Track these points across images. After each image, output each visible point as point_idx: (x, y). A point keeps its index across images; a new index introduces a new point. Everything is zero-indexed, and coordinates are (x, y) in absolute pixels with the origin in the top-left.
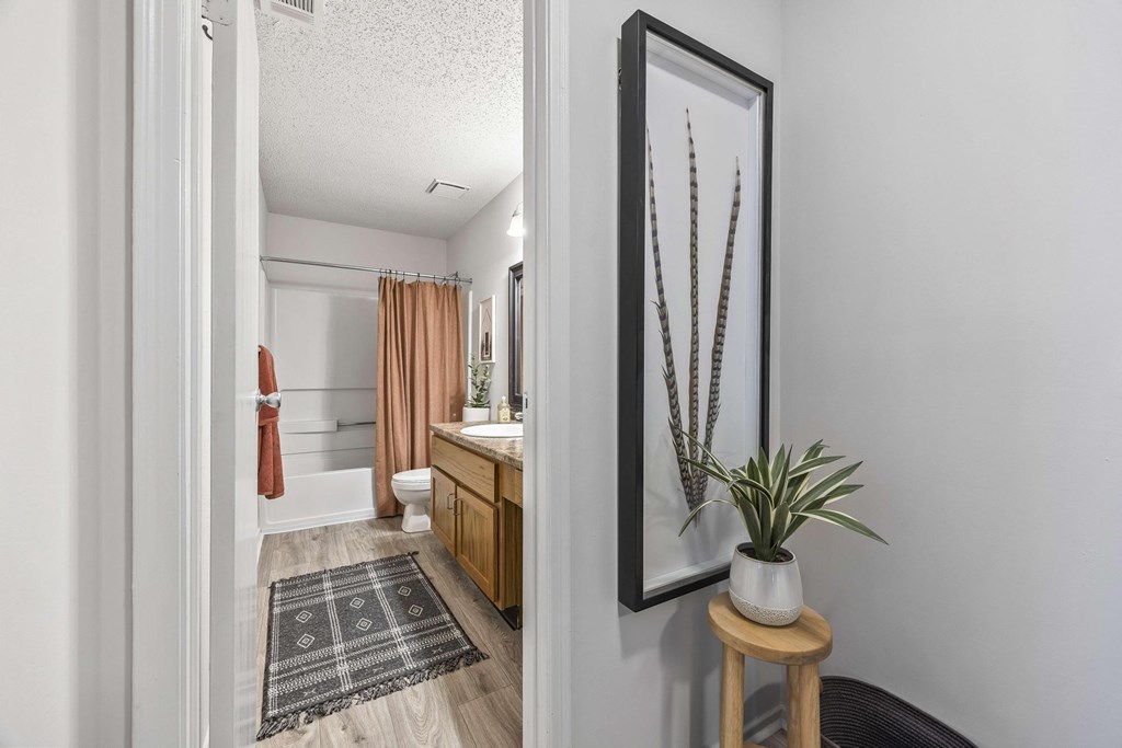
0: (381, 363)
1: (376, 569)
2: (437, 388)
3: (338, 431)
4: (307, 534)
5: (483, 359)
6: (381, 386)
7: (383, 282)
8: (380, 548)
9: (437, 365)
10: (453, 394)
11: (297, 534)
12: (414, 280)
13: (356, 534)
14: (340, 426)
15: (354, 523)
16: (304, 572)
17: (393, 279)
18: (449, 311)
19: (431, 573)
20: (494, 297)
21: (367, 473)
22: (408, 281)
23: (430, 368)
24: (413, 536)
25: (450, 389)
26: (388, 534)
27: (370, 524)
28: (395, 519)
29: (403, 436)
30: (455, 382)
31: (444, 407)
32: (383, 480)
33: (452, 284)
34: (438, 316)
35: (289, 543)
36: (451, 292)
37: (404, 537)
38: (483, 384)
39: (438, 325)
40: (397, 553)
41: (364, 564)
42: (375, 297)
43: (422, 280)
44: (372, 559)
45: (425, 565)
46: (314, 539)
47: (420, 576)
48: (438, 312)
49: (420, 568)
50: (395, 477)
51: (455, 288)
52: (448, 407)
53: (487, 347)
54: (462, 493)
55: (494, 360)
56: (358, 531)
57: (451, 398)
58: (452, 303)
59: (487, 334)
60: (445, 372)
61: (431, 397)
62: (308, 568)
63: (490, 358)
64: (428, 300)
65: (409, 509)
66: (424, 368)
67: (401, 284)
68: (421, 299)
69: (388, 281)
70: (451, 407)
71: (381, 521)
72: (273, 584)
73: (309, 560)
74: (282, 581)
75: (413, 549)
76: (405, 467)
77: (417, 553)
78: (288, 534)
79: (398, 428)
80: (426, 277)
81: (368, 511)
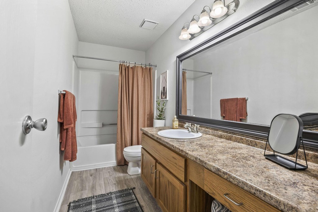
0: (120, 100)
1: (117, 197)
2: (142, 110)
3: (103, 127)
4: (89, 172)
5: (162, 98)
6: (119, 110)
7: (121, 66)
8: (118, 183)
9: (142, 101)
10: (148, 113)
11: (85, 172)
12: (133, 65)
13: (108, 174)
14: (103, 125)
15: (108, 168)
16: (84, 196)
17: (125, 65)
18: (147, 78)
19: (142, 203)
20: (168, 71)
21: (113, 146)
22: (131, 66)
23: (139, 102)
24: (132, 177)
25: (147, 112)
26: (121, 175)
27: (114, 169)
28: (125, 167)
29: (128, 131)
30: (149, 108)
31: (145, 119)
32: (120, 150)
33: (148, 67)
34: (143, 81)
35: (80, 177)
36: (148, 70)
37: (129, 177)
38: (162, 109)
39: (143, 84)
40: (126, 188)
41: (111, 193)
42: (118, 74)
43: (137, 65)
44: (115, 190)
45: (139, 196)
46: (91, 176)
47: (137, 205)
48: (143, 79)
49: (136, 199)
50: (125, 149)
51: (150, 69)
52: (146, 119)
53: (164, 93)
54: (159, 167)
55: (168, 99)
56: (109, 172)
57: (148, 115)
58: (149, 75)
59: (164, 88)
60: (145, 104)
61: (140, 114)
62: (86, 194)
63: (166, 97)
64: (139, 74)
65: (130, 164)
66: (137, 102)
67: (128, 67)
68: (136, 73)
69: (123, 65)
70: (148, 118)
71: (119, 167)
72: (70, 203)
73: (87, 188)
74: (74, 202)
75: (133, 186)
76: (128, 144)
77: (134, 188)
78: (81, 171)
79: (126, 128)
80: (138, 64)
81: (113, 162)
